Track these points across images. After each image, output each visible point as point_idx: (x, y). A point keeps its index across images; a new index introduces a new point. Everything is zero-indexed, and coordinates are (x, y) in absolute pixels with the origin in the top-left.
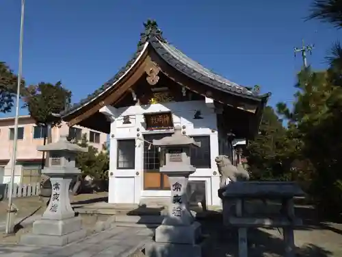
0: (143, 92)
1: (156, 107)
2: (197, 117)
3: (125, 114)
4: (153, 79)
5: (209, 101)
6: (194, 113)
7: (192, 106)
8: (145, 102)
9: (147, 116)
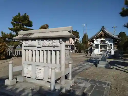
0: (101, 37)
1: (102, 39)
2: (110, 41)
3: (97, 40)
4: (103, 35)
5: (112, 39)
6: (109, 40)
7: (109, 39)
8: (100, 38)
9: (101, 40)
